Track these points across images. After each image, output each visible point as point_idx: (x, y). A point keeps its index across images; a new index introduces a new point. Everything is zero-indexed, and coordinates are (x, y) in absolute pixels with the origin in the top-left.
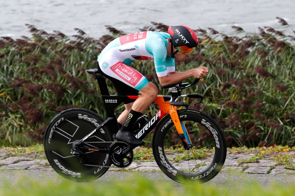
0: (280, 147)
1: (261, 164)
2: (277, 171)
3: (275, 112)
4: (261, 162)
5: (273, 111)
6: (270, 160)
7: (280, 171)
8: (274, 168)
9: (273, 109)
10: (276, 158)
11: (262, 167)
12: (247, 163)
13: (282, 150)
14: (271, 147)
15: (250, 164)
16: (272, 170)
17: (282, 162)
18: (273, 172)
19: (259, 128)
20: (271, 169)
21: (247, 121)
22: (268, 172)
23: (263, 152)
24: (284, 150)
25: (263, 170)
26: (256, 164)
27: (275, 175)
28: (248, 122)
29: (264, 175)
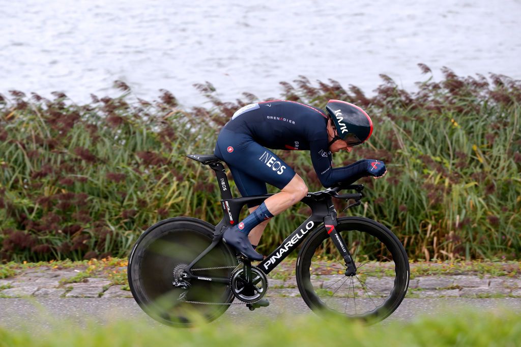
0: (115, 260)
1: (90, 284)
2: (111, 293)
3: (107, 211)
4: (91, 281)
5: (105, 209)
6: (102, 279)
7: (116, 293)
8: (107, 289)
9: (105, 206)
10: (110, 275)
11: (90, 289)
12: (71, 283)
13: (119, 264)
14: (105, 260)
15: (75, 284)
16: (105, 293)
17: (118, 280)
18: (107, 295)
19: (88, 233)
20: (104, 291)
21: (70, 224)
22: (100, 296)
23: (93, 267)
24: (122, 264)
25: (93, 293)
26: (83, 285)
27: (109, 299)
28: (71, 226)
29: (94, 299)
